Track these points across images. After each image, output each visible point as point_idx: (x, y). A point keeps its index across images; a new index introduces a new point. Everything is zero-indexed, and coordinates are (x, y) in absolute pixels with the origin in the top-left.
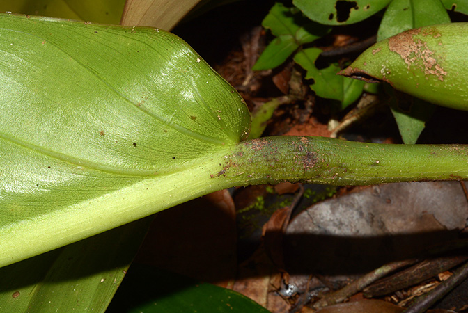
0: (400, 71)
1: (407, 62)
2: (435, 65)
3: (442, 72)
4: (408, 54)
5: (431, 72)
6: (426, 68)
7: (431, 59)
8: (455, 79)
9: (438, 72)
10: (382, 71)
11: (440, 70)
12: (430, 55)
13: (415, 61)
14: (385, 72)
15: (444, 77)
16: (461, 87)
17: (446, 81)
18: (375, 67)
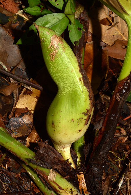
0: (46, 45)
1: (50, 46)
2: (54, 56)
3: (53, 60)
4: (52, 45)
5: (51, 56)
6: (51, 54)
7: (55, 53)
8: (53, 64)
9: (52, 58)
10: (43, 39)
11: (53, 58)
12: (56, 52)
13: (51, 49)
14: (43, 40)
15: (52, 60)
16: (52, 67)
17: (51, 61)
18: (42, 36)
